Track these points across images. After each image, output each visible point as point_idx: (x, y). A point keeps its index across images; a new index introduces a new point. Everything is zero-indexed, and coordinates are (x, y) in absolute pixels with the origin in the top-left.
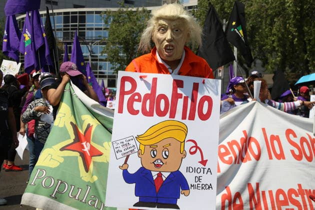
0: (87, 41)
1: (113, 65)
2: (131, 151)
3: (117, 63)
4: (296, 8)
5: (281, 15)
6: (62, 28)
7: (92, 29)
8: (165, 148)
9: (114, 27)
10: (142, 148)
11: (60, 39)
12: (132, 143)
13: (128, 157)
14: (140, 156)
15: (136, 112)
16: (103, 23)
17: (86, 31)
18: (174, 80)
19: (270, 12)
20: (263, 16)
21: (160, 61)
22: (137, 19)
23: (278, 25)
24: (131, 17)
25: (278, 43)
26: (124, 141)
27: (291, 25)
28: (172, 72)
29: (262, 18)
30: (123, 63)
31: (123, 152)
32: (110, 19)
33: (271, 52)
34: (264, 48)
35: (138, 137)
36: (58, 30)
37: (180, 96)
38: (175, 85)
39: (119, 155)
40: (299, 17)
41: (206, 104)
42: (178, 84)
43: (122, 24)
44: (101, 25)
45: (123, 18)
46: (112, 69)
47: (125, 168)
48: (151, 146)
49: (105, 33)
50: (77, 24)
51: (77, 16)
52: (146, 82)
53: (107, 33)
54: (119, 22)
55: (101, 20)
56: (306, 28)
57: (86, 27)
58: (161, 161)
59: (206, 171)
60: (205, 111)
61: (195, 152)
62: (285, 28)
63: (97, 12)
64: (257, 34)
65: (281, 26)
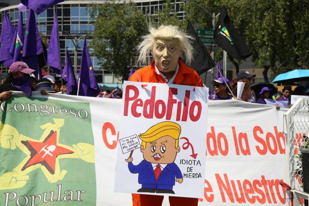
0: (72, 35)
1: (100, 60)
2: (135, 147)
3: (103, 59)
4: (286, 3)
5: (271, 9)
6: (46, 21)
7: (77, 23)
8: (163, 145)
9: (100, 21)
10: (144, 144)
11: (43, 33)
12: (136, 140)
13: (132, 152)
14: (143, 151)
15: (139, 115)
16: (89, 17)
17: (71, 24)
18: (170, 88)
19: (260, 6)
20: (253, 10)
21: (158, 73)
22: (124, 12)
23: (268, 20)
24: (118, 11)
25: (268, 38)
26: (129, 138)
27: (280, 19)
28: (168, 81)
29: (252, 11)
30: (110, 58)
31: (129, 148)
32: (96, 13)
33: (261, 47)
34: (255, 42)
35: (140, 135)
36: (41, 23)
37: (175, 101)
38: (171, 93)
39: (125, 150)
40: (289, 12)
41: (196, 108)
42: (173, 91)
43: (108, 18)
44: (87, 19)
45: (110, 11)
46: (98, 64)
47: (130, 160)
48: (151, 143)
49: (91, 27)
50: (62, 17)
51: (61, 9)
52: (147, 90)
53: (93, 27)
54: (105, 16)
55: (87, 13)
56: (295, 22)
57: (71, 21)
58: (160, 155)
59: (196, 162)
60: (195, 114)
61: (187, 148)
62: (275, 22)
63: (82, 5)
64: (247, 28)
65: (270, 21)
